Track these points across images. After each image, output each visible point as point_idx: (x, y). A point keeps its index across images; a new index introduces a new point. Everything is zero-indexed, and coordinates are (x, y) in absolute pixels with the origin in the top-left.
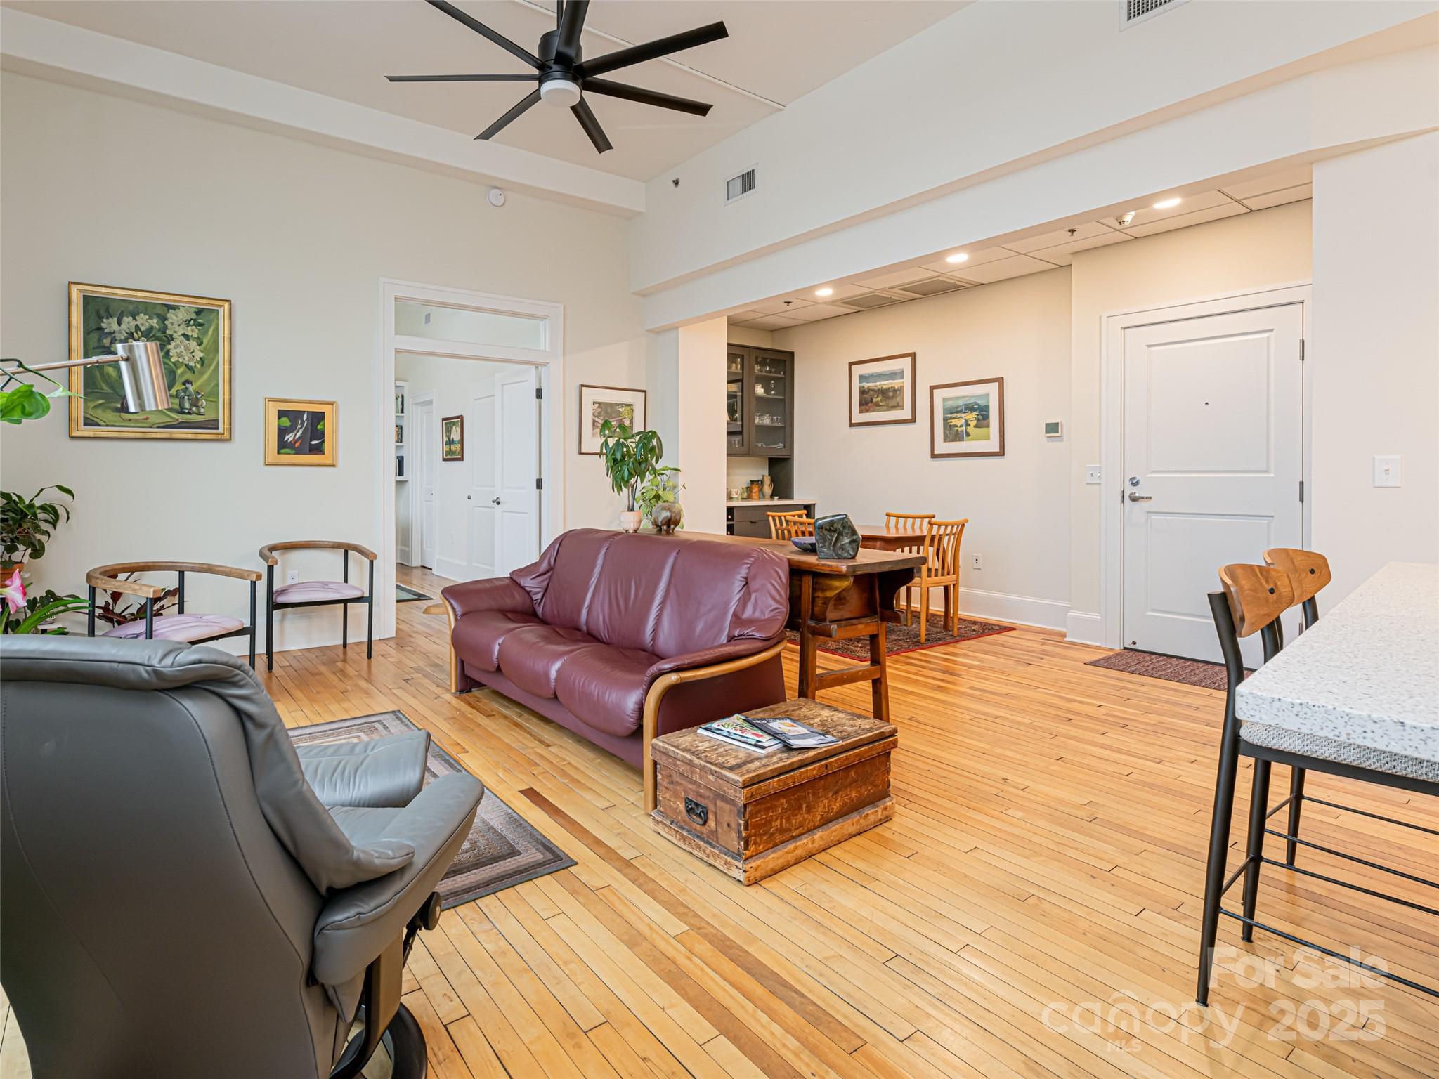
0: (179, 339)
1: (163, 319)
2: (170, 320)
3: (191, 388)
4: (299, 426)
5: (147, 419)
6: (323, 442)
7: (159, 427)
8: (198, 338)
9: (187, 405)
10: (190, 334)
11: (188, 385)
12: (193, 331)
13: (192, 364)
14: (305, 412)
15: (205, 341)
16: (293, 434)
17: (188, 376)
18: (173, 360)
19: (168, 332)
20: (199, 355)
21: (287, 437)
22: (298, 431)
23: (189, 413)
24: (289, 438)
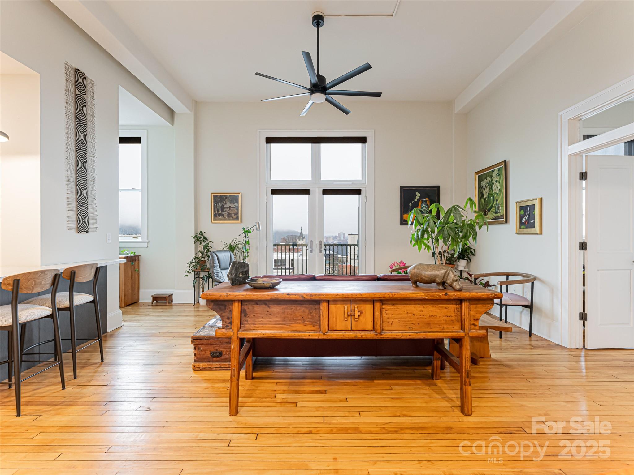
0: (495, 182)
1: (491, 176)
2: (493, 177)
3: (498, 202)
4: (527, 214)
5: (489, 217)
6: (534, 221)
7: (492, 220)
8: (499, 181)
9: (497, 210)
10: (497, 180)
11: (497, 201)
12: (497, 179)
13: (498, 192)
14: (528, 206)
15: (500, 181)
16: (525, 218)
17: (497, 198)
18: (494, 192)
19: (493, 181)
20: (499, 187)
21: (523, 220)
22: (526, 217)
23: (497, 213)
24: (524, 220)
